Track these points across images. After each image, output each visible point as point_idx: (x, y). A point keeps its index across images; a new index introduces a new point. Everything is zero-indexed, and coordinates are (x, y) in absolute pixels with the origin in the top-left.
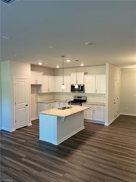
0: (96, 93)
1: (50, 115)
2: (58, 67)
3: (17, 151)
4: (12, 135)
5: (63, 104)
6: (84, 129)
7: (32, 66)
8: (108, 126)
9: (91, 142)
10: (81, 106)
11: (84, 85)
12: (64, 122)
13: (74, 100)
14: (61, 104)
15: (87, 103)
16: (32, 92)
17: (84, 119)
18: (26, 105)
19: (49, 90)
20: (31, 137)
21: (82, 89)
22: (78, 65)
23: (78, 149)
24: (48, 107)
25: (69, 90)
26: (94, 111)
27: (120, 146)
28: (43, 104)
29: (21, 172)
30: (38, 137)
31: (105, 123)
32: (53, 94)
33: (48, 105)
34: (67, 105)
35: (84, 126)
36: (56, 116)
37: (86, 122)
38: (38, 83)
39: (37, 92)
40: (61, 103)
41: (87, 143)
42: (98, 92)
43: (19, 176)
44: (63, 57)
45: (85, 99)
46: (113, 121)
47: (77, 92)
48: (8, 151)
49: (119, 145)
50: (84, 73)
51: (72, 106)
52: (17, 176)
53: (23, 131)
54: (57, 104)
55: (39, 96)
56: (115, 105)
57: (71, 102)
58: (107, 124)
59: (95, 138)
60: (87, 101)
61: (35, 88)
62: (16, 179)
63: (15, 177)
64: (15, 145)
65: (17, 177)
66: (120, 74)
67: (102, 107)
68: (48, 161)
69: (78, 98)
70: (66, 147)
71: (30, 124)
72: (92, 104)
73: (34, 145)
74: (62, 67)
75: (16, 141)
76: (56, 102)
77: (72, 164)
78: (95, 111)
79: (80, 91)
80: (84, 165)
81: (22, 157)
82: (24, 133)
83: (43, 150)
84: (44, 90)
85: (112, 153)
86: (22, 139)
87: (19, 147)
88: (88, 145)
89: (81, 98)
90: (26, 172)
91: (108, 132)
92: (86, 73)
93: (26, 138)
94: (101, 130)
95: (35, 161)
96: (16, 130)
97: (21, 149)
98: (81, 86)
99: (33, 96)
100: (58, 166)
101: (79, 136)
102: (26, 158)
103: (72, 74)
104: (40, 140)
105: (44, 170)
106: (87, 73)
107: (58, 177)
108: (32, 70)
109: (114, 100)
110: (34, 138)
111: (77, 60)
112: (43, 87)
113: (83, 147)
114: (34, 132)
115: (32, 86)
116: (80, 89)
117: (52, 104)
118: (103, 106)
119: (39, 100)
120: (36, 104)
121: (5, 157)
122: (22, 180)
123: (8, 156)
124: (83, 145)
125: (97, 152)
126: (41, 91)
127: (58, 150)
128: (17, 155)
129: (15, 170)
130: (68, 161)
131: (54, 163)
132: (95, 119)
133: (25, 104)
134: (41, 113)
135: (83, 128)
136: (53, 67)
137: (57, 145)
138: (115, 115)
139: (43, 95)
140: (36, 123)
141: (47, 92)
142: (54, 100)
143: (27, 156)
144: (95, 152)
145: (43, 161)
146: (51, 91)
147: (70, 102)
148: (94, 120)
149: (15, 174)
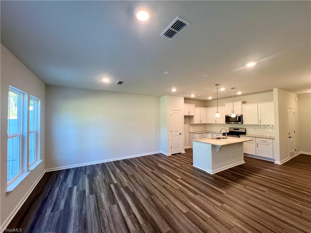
0: (259, 124)
1: (204, 143)
2: (210, 98)
3: (173, 172)
4: (168, 158)
5: (216, 136)
6: (244, 164)
7: (185, 99)
8: (281, 164)
9: (255, 178)
10: (239, 137)
11: (242, 115)
12: (219, 151)
13: (229, 131)
14: (214, 136)
15: (247, 135)
16: (185, 123)
17: (244, 154)
18: (180, 134)
19: (201, 121)
20: (185, 162)
21: (240, 119)
22: (235, 94)
23: (238, 183)
24: (200, 137)
25: (223, 121)
26: (257, 145)
27: (305, 192)
28: (195, 135)
29: (178, 190)
30: (192, 164)
31: (275, 160)
32: (205, 125)
33: (200, 135)
34: (221, 136)
35: (244, 160)
36: (210, 144)
37: (246, 157)
38: (191, 114)
39: (190, 123)
40: (214, 134)
41: (250, 179)
42: (262, 123)
43: (176, 194)
44: (217, 85)
45: (244, 131)
46: (288, 160)
47: (233, 123)
48: (166, 171)
49: (303, 190)
50: (242, 102)
51: (228, 137)
52: (174, 192)
53: (178, 156)
54: (209, 135)
55: (191, 127)
56: (290, 139)
57: (227, 134)
58: (278, 162)
59: (261, 176)
60: (247, 133)
61: (188, 119)
62: (173, 195)
63: (173, 193)
64: (171, 166)
65: (175, 194)
66: (296, 101)
67: (270, 141)
68: (203, 187)
69: (234, 129)
70: (222, 178)
71: (184, 152)
72: (255, 137)
73: (189, 170)
74: (216, 97)
75: (172, 164)
76: (208, 133)
77: (233, 197)
78: (259, 145)
79: (237, 122)
80: (248, 201)
81: (178, 178)
82: (178, 158)
83: (198, 176)
84: (196, 121)
85: (291, 197)
86: (177, 163)
87: (175, 169)
88: (251, 181)
89: (238, 130)
90: (182, 192)
91: (282, 172)
92: (244, 103)
93: (181, 162)
94: (269, 168)
95: (190, 184)
96: (172, 155)
97: (176, 171)
98: (238, 117)
99: (186, 127)
100: (215, 194)
101: (239, 170)
102: (181, 179)
103: (226, 105)
104: (193, 167)
105: (200, 194)
106: (246, 102)
107: (215, 205)
108: (185, 102)
109: (289, 134)
110: (188, 164)
111: (233, 88)
112: (195, 118)
113: (245, 182)
114: (187, 159)
115: (186, 117)
116: (238, 119)
117: (204, 134)
118: (272, 140)
119: (192, 131)
120: (189, 134)
121: (163, 175)
122: (179, 197)
123: (166, 175)
124: (244, 180)
125: (266, 191)
126: (193, 121)
127: (213, 179)
128: (174, 175)
129: (173, 187)
130: (227, 193)
131: (209, 191)
132: (259, 155)
133: (179, 132)
134: (195, 141)
135: (242, 162)
136: (205, 98)
137: (212, 174)
138: (291, 154)
139: (195, 126)
140: (189, 151)
141: (199, 122)
142: (206, 131)
143: (182, 178)
144: (264, 191)
145: (198, 186)
146: (203, 122)
147: (225, 134)
148: (257, 155)
149: (173, 191)
